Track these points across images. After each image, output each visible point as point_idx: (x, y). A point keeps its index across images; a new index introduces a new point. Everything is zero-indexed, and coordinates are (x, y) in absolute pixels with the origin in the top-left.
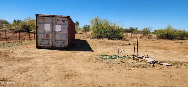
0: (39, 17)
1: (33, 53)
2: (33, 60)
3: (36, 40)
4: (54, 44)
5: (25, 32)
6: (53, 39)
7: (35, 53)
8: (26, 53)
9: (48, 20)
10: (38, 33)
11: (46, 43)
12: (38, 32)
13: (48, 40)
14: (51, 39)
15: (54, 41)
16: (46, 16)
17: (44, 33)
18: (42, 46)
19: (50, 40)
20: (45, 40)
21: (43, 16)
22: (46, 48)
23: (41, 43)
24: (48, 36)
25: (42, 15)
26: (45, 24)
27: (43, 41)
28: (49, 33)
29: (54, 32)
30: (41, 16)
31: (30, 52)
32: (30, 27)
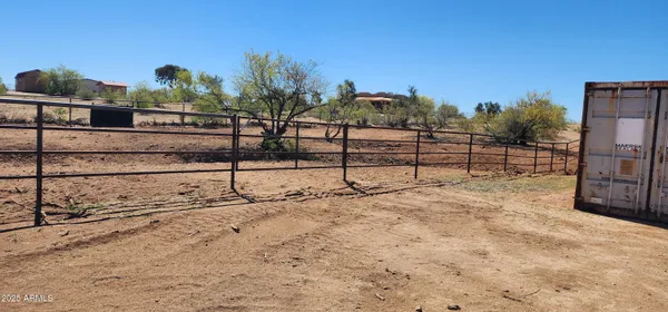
0: (597, 93)
1: (568, 224)
2: (578, 252)
3: (575, 178)
4: (652, 202)
5: (515, 143)
6: (651, 180)
7: (578, 227)
8: (544, 219)
9: (635, 101)
10: (586, 153)
11: (615, 193)
12: (587, 149)
13: (625, 181)
14: (643, 180)
15: (654, 188)
16: (630, 86)
17: (614, 151)
18: (599, 201)
19: (636, 183)
20: (615, 181)
21: (614, 90)
22: (615, 212)
23: (597, 191)
24: (627, 167)
25: (609, 86)
26: (621, 120)
27: (604, 183)
28: (633, 153)
29: (657, 148)
30: (606, 89)
31: (557, 220)
32: (534, 127)
